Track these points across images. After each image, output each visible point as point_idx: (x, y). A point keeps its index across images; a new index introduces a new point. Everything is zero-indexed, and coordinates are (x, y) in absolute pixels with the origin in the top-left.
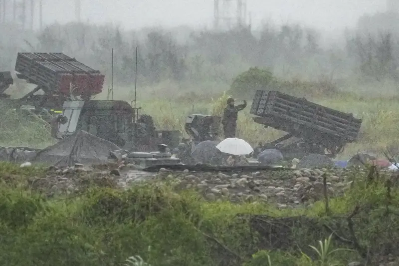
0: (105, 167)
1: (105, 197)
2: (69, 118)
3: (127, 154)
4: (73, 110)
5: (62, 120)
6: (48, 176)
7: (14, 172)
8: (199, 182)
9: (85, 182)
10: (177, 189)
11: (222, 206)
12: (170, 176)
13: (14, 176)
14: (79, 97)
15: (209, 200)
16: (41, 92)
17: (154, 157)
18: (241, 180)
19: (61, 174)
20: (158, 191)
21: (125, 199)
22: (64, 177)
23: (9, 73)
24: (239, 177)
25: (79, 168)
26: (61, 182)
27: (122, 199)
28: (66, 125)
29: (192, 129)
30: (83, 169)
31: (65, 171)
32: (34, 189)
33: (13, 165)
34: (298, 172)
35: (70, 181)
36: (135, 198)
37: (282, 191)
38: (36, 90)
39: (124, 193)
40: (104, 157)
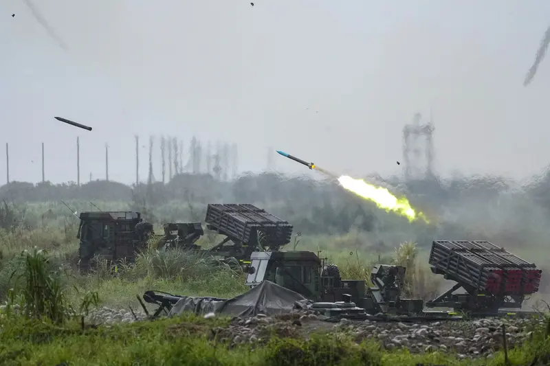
0: (285, 318)
1: (287, 348)
2: (256, 269)
3: (311, 304)
4: (260, 260)
5: (251, 270)
6: (231, 327)
7: (199, 323)
8: (379, 332)
9: (265, 333)
10: (358, 339)
11: (402, 356)
12: (351, 326)
13: (198, 327)
14: (267, 248)
15: (389, 349)
16: (231, 243)
17: (338, 307)
18: (420, 330)
19: (243, 324)
20: (338, 341)
21: (306, 349)
22: (247, 327)
23: (200, 225)
24: (418, 327)
25: (262, 319)
26: (243, 332)
27: (303, 349)
28: (254, 275)
29: (378, 279)
30: (265, 320)
31: (248, 321)
32: (219, 340)
33: (197, 315)
34: (478, 323)
35: (253, 331)
36: (315, 348)
37: (461, 342)
38: (225, 241)
39: (305, 343)
40: (289, 307)
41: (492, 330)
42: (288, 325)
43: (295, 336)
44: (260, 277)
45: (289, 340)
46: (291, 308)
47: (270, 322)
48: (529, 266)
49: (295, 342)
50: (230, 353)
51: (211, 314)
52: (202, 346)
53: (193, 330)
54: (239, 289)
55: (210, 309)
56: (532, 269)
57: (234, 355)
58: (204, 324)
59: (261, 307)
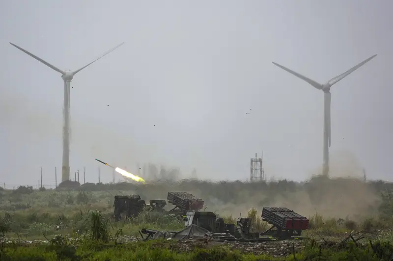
0: (201, 240)
1: (202, 253)
2: (189, 219)
3: (212, 234)
4: (190, 216)
5: (186, 220)
6: (178, 244)
7: (165, 242)
8: (241, 246)
9: (193, 246)
10: (232, 249)
11: (250, 256)
12: (229, 244)
13: (165, 244)
14: (193, 210)
15: (245, 253)
16: (178, 208)
17: (223, 235)
18: (258, 245)
19: (183, 243)
20: (224, 250)
22: (185, 244)
23: (164, 201)
25: (191, 240)
26: (183, 246)
27: (209, 253)
28: (188, 222)
29: (240, 223)
30: (193, 241)
31: (185, 241)
32: (173, 249)
33: (164, 239)
34: (282, 242)
35: (187, 246)
36: (214, 253)
37: (275, 250)
38: (176, 207)
39: (210, 251)
40: (203, 235)
41: (288, 245)
42: (202, 243)
43: (205, 248)
44: (190, 223)
45: (203, 249)
46: (203, 236)
47: (195, 242)
48: (304, 218)
49: (205, 250)
50: (178, 255)
51: (170, 239)
52: (166, 252)
53: (162, 245)
54: (182, 228)
55: (169, 237)
56: (305, 219)
57: (180, 256)
58: (167, 243)
59: (191, 236)
